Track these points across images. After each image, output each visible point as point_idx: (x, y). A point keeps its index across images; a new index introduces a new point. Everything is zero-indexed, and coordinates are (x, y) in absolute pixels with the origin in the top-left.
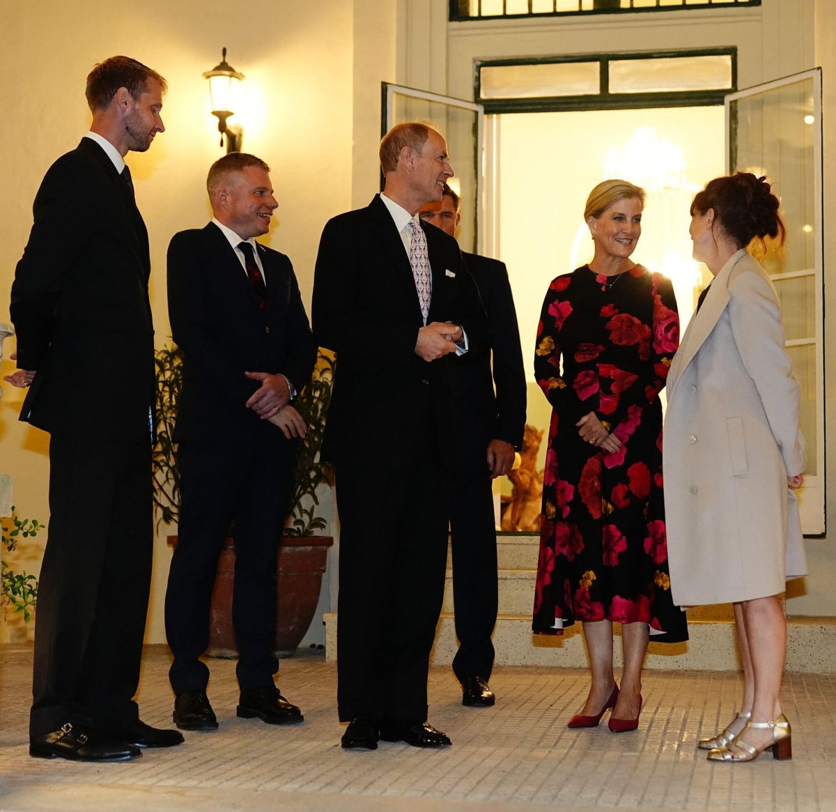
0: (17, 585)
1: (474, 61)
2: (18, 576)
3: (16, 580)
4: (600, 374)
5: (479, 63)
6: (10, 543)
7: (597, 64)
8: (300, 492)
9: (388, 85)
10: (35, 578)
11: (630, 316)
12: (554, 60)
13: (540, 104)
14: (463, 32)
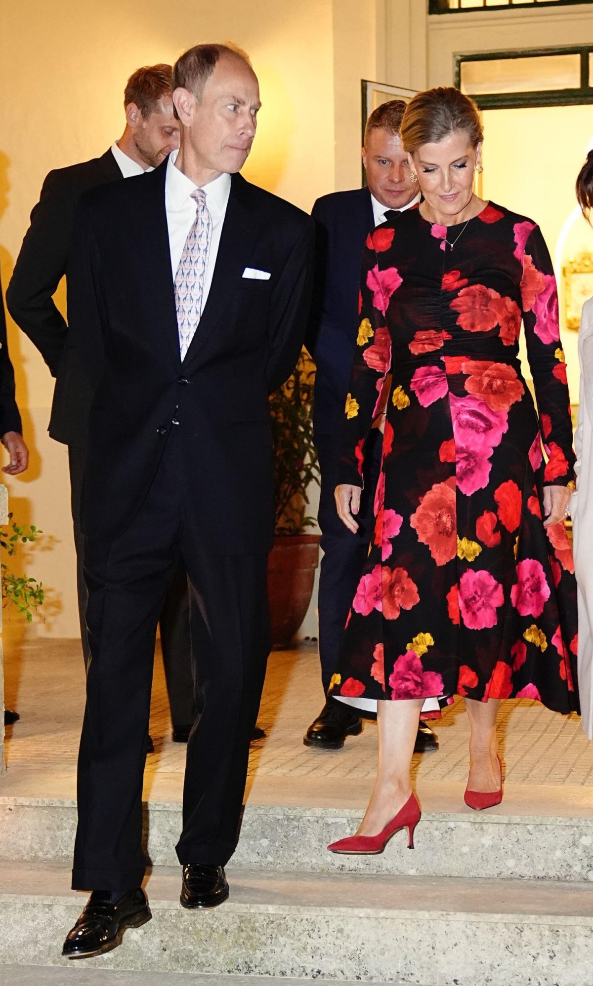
0: (19, 587)
1: (454, 55)
2: (19, 579)
3: (18, 582)
4: (449, 371)
5: (459, 58)
6: (11, 548)
7: (577, 57)
8: (291, 491)
9: (368, 83)
10: (35, 581)
11: (485, 288)
12: (534, 53)
13: (521, 99)
14: (444, 26)
